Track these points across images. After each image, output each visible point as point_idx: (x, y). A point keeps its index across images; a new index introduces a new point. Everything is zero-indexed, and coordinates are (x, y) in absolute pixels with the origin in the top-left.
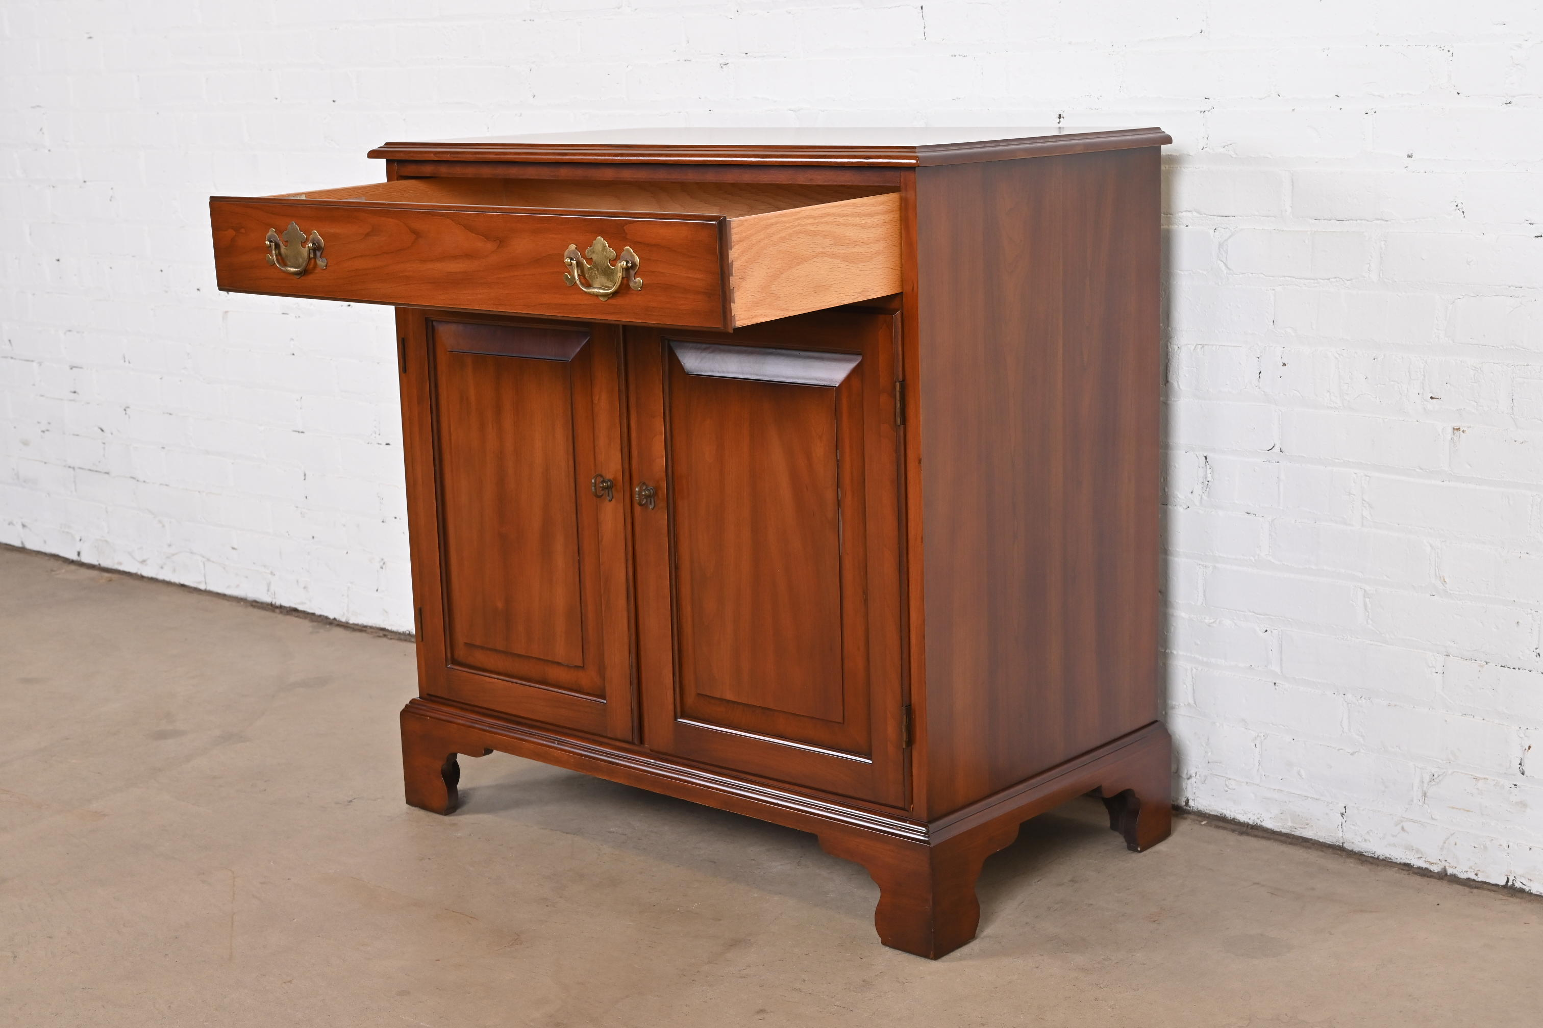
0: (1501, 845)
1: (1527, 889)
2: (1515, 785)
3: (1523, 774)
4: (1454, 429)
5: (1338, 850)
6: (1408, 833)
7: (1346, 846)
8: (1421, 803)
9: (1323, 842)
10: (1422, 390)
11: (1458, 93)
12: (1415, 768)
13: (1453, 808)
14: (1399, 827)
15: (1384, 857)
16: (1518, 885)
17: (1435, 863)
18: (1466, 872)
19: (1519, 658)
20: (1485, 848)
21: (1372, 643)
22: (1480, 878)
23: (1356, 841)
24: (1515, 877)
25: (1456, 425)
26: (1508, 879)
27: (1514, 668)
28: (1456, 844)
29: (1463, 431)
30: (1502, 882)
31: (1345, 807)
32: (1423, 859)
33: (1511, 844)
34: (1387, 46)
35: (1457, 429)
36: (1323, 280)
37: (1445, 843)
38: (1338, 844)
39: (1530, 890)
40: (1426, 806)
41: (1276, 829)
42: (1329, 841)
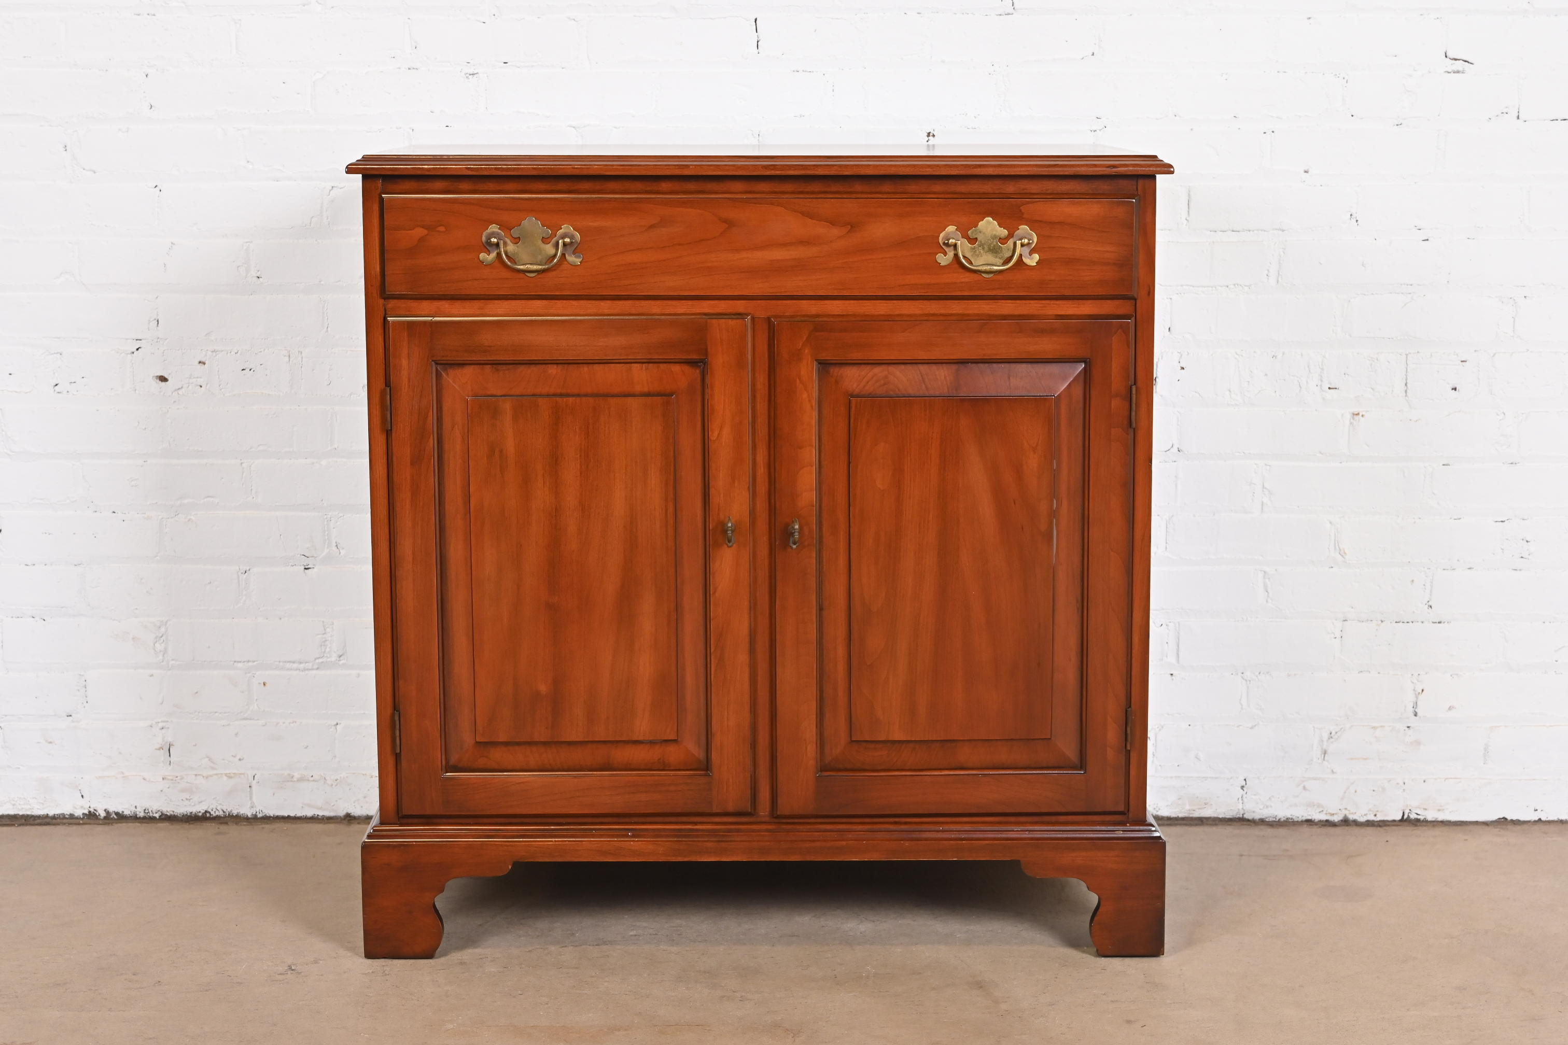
0: (1398, 784)
1: (1421, 818)
2: (1408, 727)
3: (1416, 715)
4: (1354, 414)
5: (1241, 821)
6: (1309, 791)
7: (1246, 816)
8: (1320, 761)
9: (1222, 818)
10: (1320, 382)
11: (1352, 116)
12: (1314, 730)
13: (1352, 759)
14: (1301, 787)
15: (1285, 819)
16: (1413, 816)
17: (1336, 814)
18: (1366, 815)
19: (1414, 612)
20: (1384, 789)
21: (1271, 620)
22: (1379, 818)
23: (1255, 810)
24: (1410, 810)
25: (1356, 410)
26: (1403, 813)
27: (1408, 622)
28: (1356, 792)
29: (1362, 416)
30: (1399, 817)
31: (1245, 780)
32: (1325, 812)
33: (1406, 781)
34: (1285, 72)
35: (1357, 414)
36: (1221, 287)
37: (1345, 792)
38: (1238, 816)
39: (1425, 818)
40: (1325, 763)
41: (1173, 815)
42: (1229, 815)
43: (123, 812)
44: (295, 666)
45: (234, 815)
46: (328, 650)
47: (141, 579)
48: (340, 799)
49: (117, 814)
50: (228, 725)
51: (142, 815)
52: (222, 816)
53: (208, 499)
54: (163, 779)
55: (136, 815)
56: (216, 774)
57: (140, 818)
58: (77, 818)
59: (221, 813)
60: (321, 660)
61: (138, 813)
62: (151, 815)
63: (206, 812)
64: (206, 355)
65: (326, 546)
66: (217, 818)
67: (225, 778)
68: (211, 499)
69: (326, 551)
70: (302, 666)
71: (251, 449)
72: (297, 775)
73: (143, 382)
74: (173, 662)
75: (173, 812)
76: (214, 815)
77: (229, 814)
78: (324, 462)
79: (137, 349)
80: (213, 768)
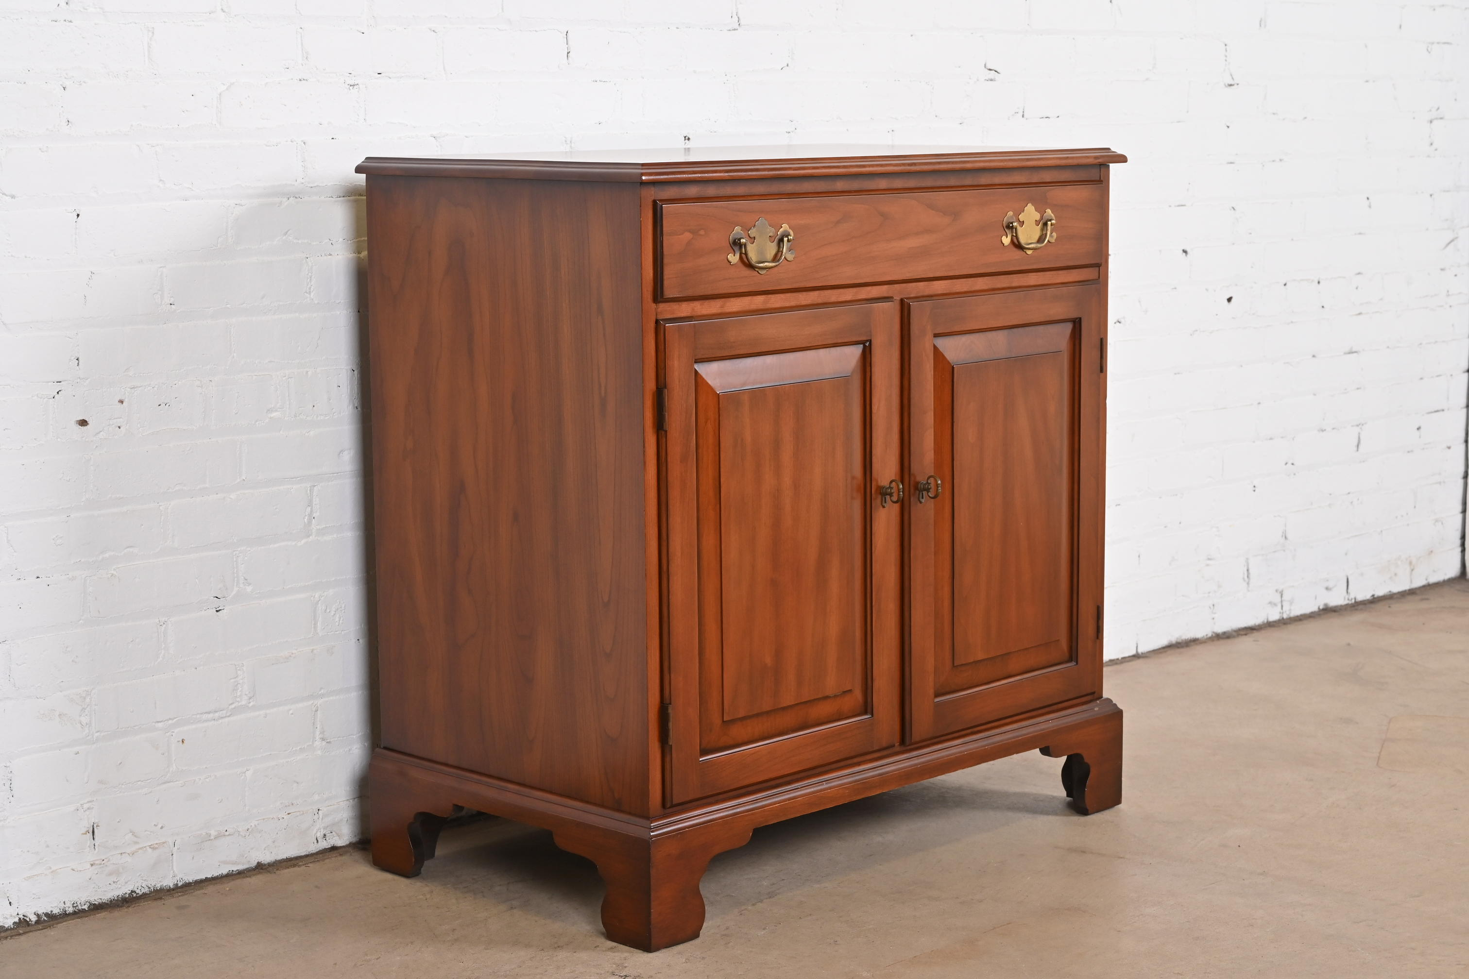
43: (52, 911)
44: (211, 716)
45: (159, 888)
46: (239, 694)
47: (67, 648)
48: (252, 849)
49: (46, 915)
50: (151, 792)
51: (70, 910)
52: (148, 892)
53: (128, 549)
54: (92, 865)
55: (65, 911)
56: (141, 849)
57: (70, 914)
58: (7, 930)
59: (146, 890)
60: (233, 706)
61: (67, 909)
62: (80, 907)
63: (132, 891)
64: (125, 394)
65: (235, 584)
66: (144, 896)
67: (150, 850)
68: (131, 550)
69: (236, 589)
70: (217, 715)
71: (168, 489)
72: (213, 833)
73: (65, 428)
74: (98, 734)
75: (101, 899)
76: (141, 893)
77: (154, 889)
78: (233, 496)
79: (58, 393)
80: (136, 843)
